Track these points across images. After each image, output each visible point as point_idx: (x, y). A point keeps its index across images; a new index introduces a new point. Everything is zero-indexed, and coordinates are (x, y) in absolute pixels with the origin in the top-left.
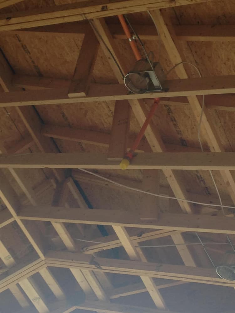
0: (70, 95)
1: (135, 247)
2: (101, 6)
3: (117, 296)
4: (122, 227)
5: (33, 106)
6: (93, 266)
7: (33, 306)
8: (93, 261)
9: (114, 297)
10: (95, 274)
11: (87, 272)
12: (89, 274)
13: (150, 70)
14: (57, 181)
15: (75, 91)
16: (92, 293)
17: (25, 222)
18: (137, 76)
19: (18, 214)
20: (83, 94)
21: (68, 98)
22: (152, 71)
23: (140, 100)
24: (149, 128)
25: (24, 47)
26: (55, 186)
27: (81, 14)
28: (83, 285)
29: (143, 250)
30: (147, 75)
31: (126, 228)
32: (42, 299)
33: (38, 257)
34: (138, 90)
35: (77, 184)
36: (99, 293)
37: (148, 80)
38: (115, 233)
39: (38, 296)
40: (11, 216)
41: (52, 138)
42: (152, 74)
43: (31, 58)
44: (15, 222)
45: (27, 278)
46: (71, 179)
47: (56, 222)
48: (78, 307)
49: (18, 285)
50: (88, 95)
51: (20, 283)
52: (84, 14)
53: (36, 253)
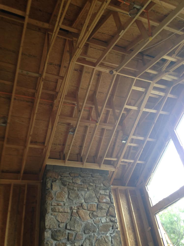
0: (120, 34)
1: (175, 58)
2: (105, 2)
3: (182, 75)
4: (166, 56)
5: (115, 45)
6: (167, 73)
7: (161, 96)
8: (166, 72)
9: (181, 76)
10: (170, 74)
11: (167, 76)
12: (168, 76)
13: (133, 5)
14: (141, 60)
15: (120, 32)
16: (174, 80)
17: (139, 77)
18: (132, 11)
19: (136, 77)
20: (123, 31)
21: (120, 36)
22: (134, 5)
23: (140, 16)
24: (150, 21)
25: (103, 33)
26: (141, 61)
27: (103, 10)
28: (169, 80)
29: (178, 56)
30: (134, 8)
31: (167, 55)
32: (161, 92)
33: (150, 83)
34: (136, 15)
35: (147, 55)
36: (175, 78)
37: (135, 9)
38: (166, 59)
39: (159, 92)
40: (135, 79)
41: (130, 50)
42: (135, 6)
43: (107, 34)
44: (137, 80)
45: (152, 90)
46: (144, 56)
47: (147, 70)
48: (173, 86)
49: (151, 94)
50: (124, 30)
51: (151, 93)
52: (103, 9)
53: (149, 82)
